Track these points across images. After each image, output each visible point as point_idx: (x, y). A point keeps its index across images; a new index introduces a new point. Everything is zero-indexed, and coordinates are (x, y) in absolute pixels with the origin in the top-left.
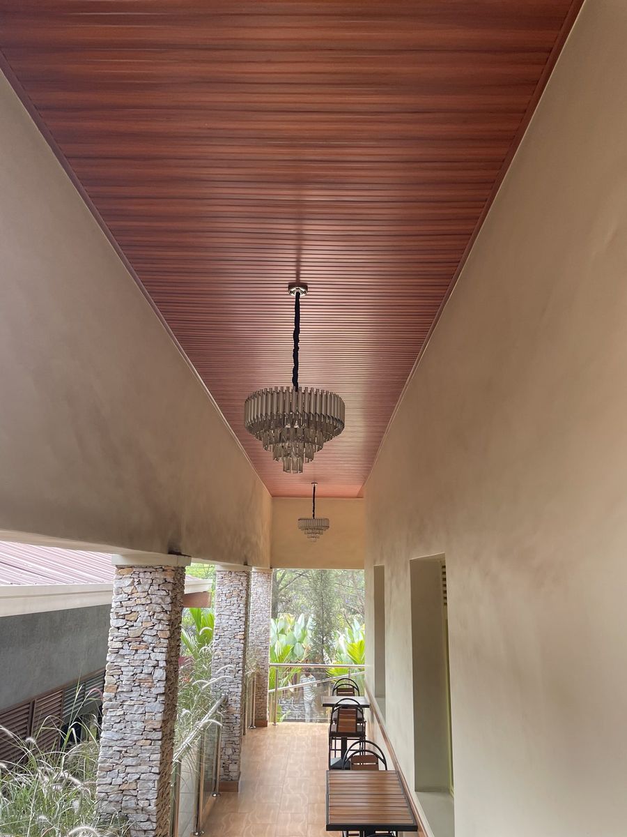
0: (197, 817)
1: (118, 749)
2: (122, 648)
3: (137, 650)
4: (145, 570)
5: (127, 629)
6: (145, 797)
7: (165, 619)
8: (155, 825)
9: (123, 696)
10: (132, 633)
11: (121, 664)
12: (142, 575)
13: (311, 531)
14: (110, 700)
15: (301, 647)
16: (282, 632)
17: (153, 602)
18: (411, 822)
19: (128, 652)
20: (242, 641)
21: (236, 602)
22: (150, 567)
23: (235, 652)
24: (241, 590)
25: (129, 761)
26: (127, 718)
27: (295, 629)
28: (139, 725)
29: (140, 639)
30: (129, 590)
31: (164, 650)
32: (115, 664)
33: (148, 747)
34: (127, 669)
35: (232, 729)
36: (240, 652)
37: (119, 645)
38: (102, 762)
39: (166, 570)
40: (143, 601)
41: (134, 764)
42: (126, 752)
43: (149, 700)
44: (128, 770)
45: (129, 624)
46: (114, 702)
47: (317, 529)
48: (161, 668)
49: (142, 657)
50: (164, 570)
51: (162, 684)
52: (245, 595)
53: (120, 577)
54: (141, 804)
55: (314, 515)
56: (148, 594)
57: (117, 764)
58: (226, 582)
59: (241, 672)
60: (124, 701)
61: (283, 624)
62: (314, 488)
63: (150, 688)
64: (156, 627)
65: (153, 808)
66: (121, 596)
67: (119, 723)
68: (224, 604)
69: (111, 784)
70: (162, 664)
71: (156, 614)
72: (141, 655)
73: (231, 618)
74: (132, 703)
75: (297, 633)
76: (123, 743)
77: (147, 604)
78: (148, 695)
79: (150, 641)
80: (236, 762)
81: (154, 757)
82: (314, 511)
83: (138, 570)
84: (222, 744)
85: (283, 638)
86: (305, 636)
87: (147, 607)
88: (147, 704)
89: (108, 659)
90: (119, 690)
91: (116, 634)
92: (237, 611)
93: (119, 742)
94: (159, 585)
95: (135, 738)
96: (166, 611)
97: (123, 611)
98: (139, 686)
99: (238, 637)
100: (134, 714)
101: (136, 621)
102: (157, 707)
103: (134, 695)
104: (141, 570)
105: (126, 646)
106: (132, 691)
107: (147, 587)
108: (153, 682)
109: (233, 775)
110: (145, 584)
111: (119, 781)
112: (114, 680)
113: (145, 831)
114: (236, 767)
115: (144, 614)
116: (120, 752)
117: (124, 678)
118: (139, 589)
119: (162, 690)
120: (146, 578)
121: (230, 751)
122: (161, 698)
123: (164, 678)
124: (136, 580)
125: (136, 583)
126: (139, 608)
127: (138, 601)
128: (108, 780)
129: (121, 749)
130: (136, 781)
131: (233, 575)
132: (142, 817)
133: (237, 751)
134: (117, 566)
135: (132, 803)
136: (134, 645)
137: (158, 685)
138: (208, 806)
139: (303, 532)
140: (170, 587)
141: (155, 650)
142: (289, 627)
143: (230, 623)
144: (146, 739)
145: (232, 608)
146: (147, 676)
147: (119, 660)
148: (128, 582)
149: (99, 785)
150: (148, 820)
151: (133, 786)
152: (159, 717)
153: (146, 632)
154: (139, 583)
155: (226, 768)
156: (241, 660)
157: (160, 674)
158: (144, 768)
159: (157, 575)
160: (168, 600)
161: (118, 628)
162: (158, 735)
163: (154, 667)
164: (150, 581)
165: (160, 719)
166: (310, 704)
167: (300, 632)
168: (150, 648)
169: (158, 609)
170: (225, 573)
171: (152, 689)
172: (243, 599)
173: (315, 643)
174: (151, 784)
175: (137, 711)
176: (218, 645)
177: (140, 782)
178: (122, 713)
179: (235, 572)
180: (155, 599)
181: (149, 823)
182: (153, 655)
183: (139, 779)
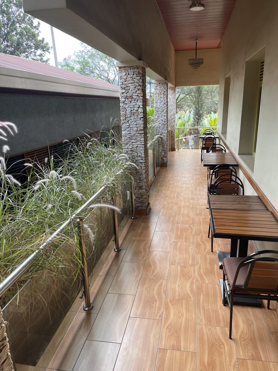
0: (154, 172)
1: (129, 137)
2: (125, 101)
3: (131, 102)
4: (130, 68)
5: (126, 93)
6: (140, 152)
7: (140, 88)
8: (144, 161)
9: (128, 119)
10: (128, 95)
11: (126, 107)
12: (129, 70)
13: (195, 65)
14: (124, 120)
15: (188, 124)
16: (180, 118)
17: (135, 82)
18: (235, 163)
19: (128, 102)
20: (166, 113)
21: (163, 97)
22: (132, 67)
23: (164, 117)
24: (165, 91)
25: (133, 141)
26: (131, 126)
27: (185, 117)
28: (135, 129)
29: (131, 97)
30: (125, 77)
31: (141, 101)
32: (124, 107)
33: (139, 136)
34: (128, 109)
35: (164, 146)
36: (166, 117)
37: (124, 100)
38: (124, 141)
39: (139, 68)
40: (131, 82)
41: (135, 142)
42: (132, 138)
43: (138, 120)
44: (133, 144)
45: (127, 91)
46: (125, 121)
47: (198, 64)
48: (141, 108)
49: (133, 104)
50: (138, 68)
51: (142, 114)
52: (166, 93)
53: (121, 72)
54: (139, 154)
55: (196, 57)
56: (133, 79)
57: (129, 142)
58: (158, 88)
59: (166, 125)
60: (129, 120)
61: (180, 115)
62: (196, 42)
63: (138, 115)
64: (137, 92)
65: (143, 156)
66: (122, 80)
67: (128, 128)
68: (158, 98)
69: (128, 148)
70: (141, 106)
71: (137, 87)
72: (133, 103)
73: (161, 103)
74: (132, 121)
75: (186, 118)
76: (130, 135)
77: (133, 83)
78: (137, 118)
79: (136, 98)
80: (166, 157)
81: (141, 139)
82: (196, 55)
83: (127, 68)
84: (160, 151)
85: (180, 121)
86: (189, 120)
87: (133, 84)
88: (137, 121)
89: (121, 105)
90: (126, 116)
91: (122, 95)
92: (163, 100)
93: (129, 135)
94: (137, 75)
95: (134, 133)
96: (141, 85)
97: (124, 86)
98: (133, 115)
99: (164, 111)
100: (133, 125)
101: (129, 90)
102: (141, 122)
103: (132, 118)
104: (129, 68)
105: (127, 100)
106: (131, 117)
107: (132, 76)
108: (138, 113)
109: (165, 161)
110: (131, 74)
111: (131, 147)
112: (124, 113)
113: (141, 163)
114: (166, 159)
115: (132, 87)
116: (130, 138)
117: (128, 112)
118: (129, 77)
119: (142, 116)
120: (131, 72)
121: (163, 153)
122: (142, 119)
123: (142, 112)
124: (127, 73)
125: (127, 74)
126: (130, 85)
127: (129, 82)
128: (127, 147)
129: (130, 137)
130: (136, 147)
131: (161, 85)
132: (140, 158)
133: (166, 153)
134: (119, 67)
135: (136, 154)
136: (130, 99)
137: (140, 114)
138: (157, 171)
139: (191, 66)
140: (141, 75)
141: (138, 101)
142: (183, 116)
143: (161, 106)
144: (138, 133)
145: (161, 99)
146: (136, 111)
147: (125, 106)
148: (124, 74)
149: (124, 149)
150: (142, 159)
151: (136, 149)
152: (142, 126)
153: (134, 94)
154: (129, 74)
155: (162, 159)
156: (166, 120)
157: (141, 110)
158: (139, 143)
159: (135, 70)
160: (141, 81)
161: (123, 93)
162: (143, 132)
163: (138, 108)
164: (133, 73)
165: (143, 126)
166: (192, 146)
167: (187, 118)
168: (136, 101)
169: (137, 85)
170: (157, 84)
171: (139, 116)
172: (166, 95)
173: (194, 120)
174: (142, 148)
175: (134, 124)
176: (156, 115)
177: (138, 148)
178: (129, 124)
179: (162, 83)
180: (136, 80)
181: (142, 160)
182: (137, 103)
183: (137, 146)
